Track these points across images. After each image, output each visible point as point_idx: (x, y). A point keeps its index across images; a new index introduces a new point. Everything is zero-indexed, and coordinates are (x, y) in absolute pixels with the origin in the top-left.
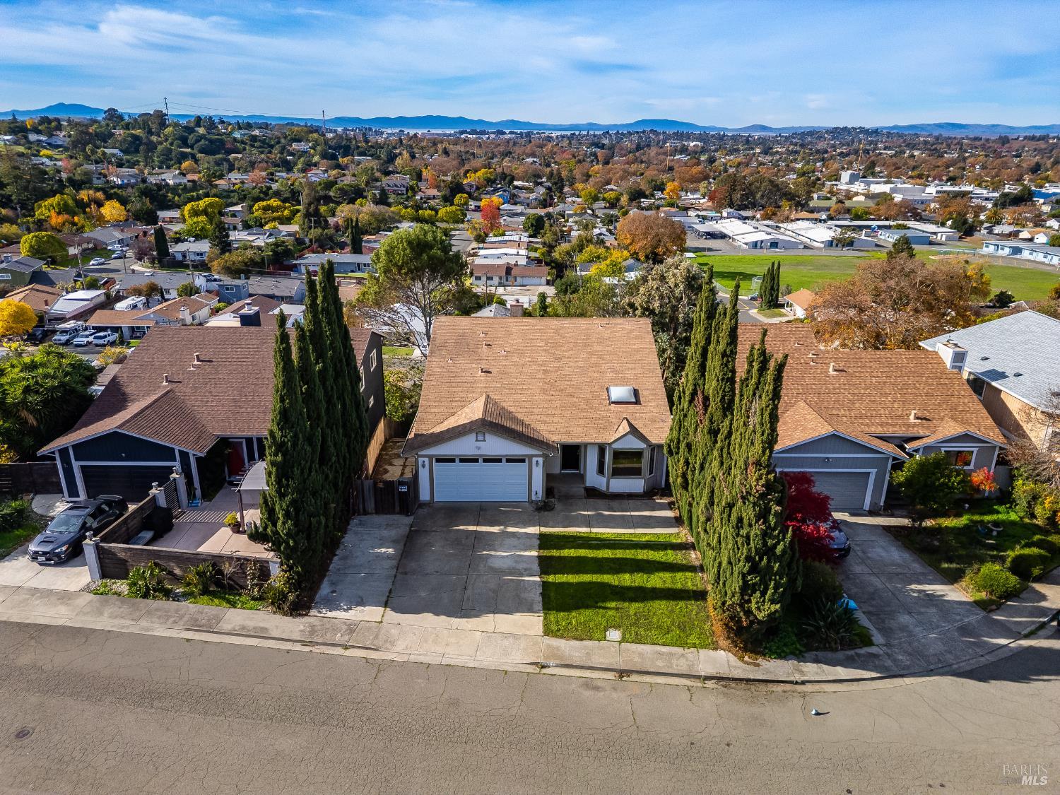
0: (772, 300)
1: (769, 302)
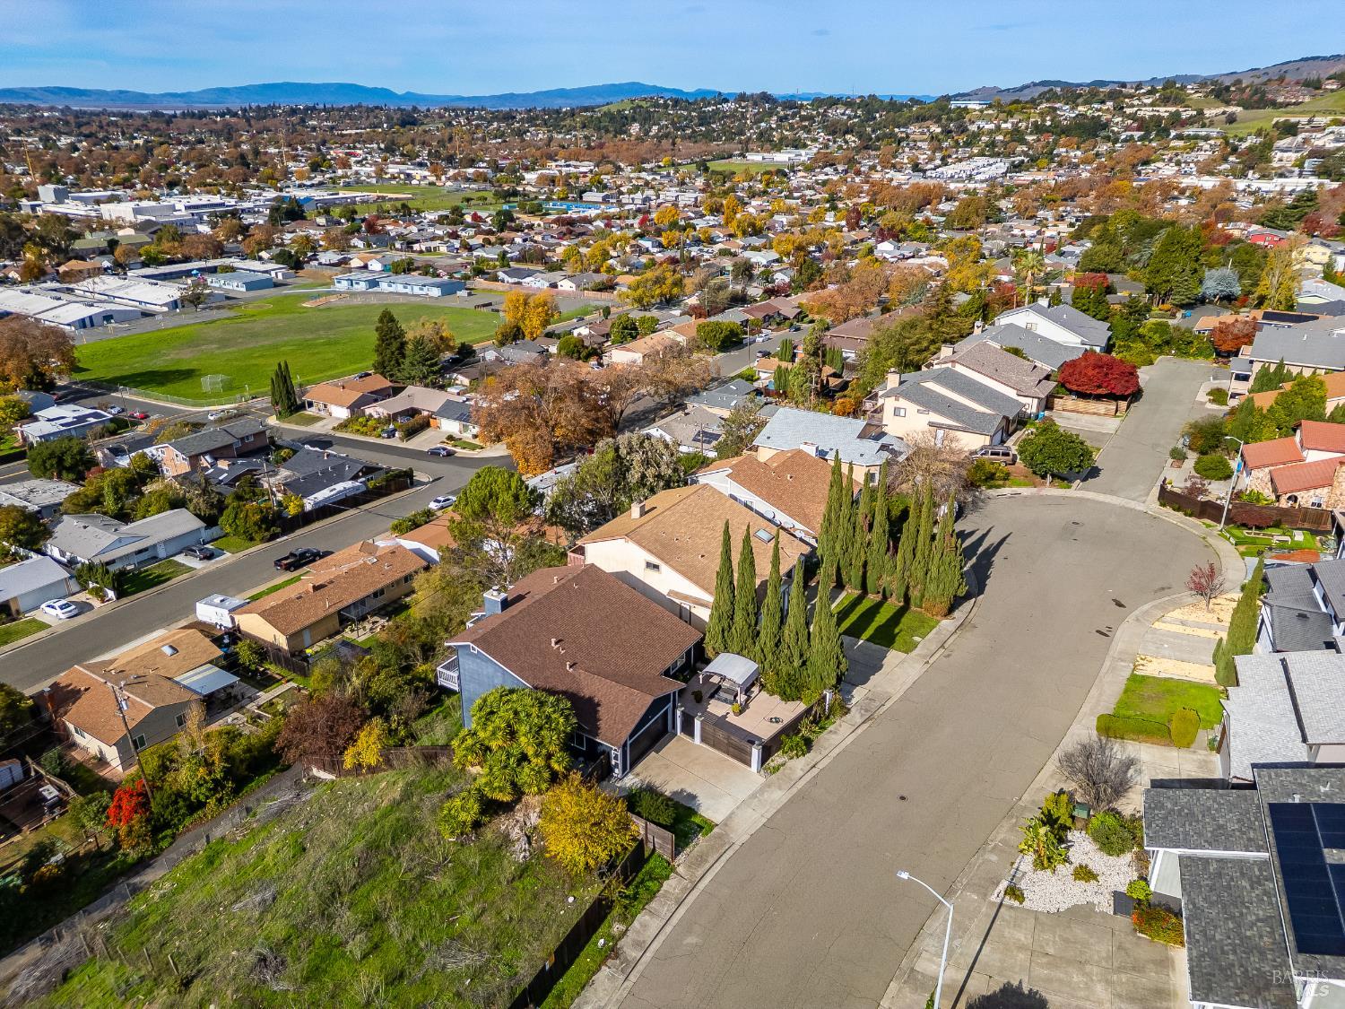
0: (292, 404)
1: (289, 407)
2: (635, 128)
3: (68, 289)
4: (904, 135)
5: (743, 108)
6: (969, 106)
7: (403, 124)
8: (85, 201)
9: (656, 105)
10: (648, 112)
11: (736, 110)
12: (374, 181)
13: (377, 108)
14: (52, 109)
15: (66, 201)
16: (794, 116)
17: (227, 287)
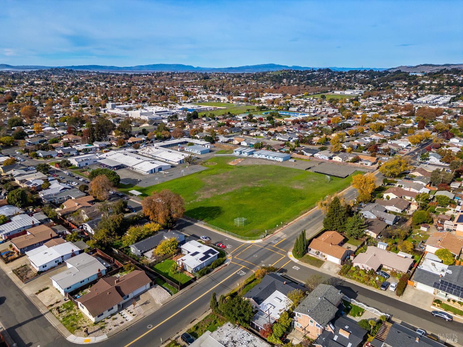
2: (285, 81)
3: (137, 152)
4: (392, 85)
5: (322, 74)
6: (417, 75)
7: (205, 79)
8: (120, 108)
9: (290, 73)
10: (288, 75)
11: (319, 74)
12: (207, 101)
13: (194, 73)
14: (94, 72)
15: (115, 109)
16: (343, 77)
17: (193, 152)
